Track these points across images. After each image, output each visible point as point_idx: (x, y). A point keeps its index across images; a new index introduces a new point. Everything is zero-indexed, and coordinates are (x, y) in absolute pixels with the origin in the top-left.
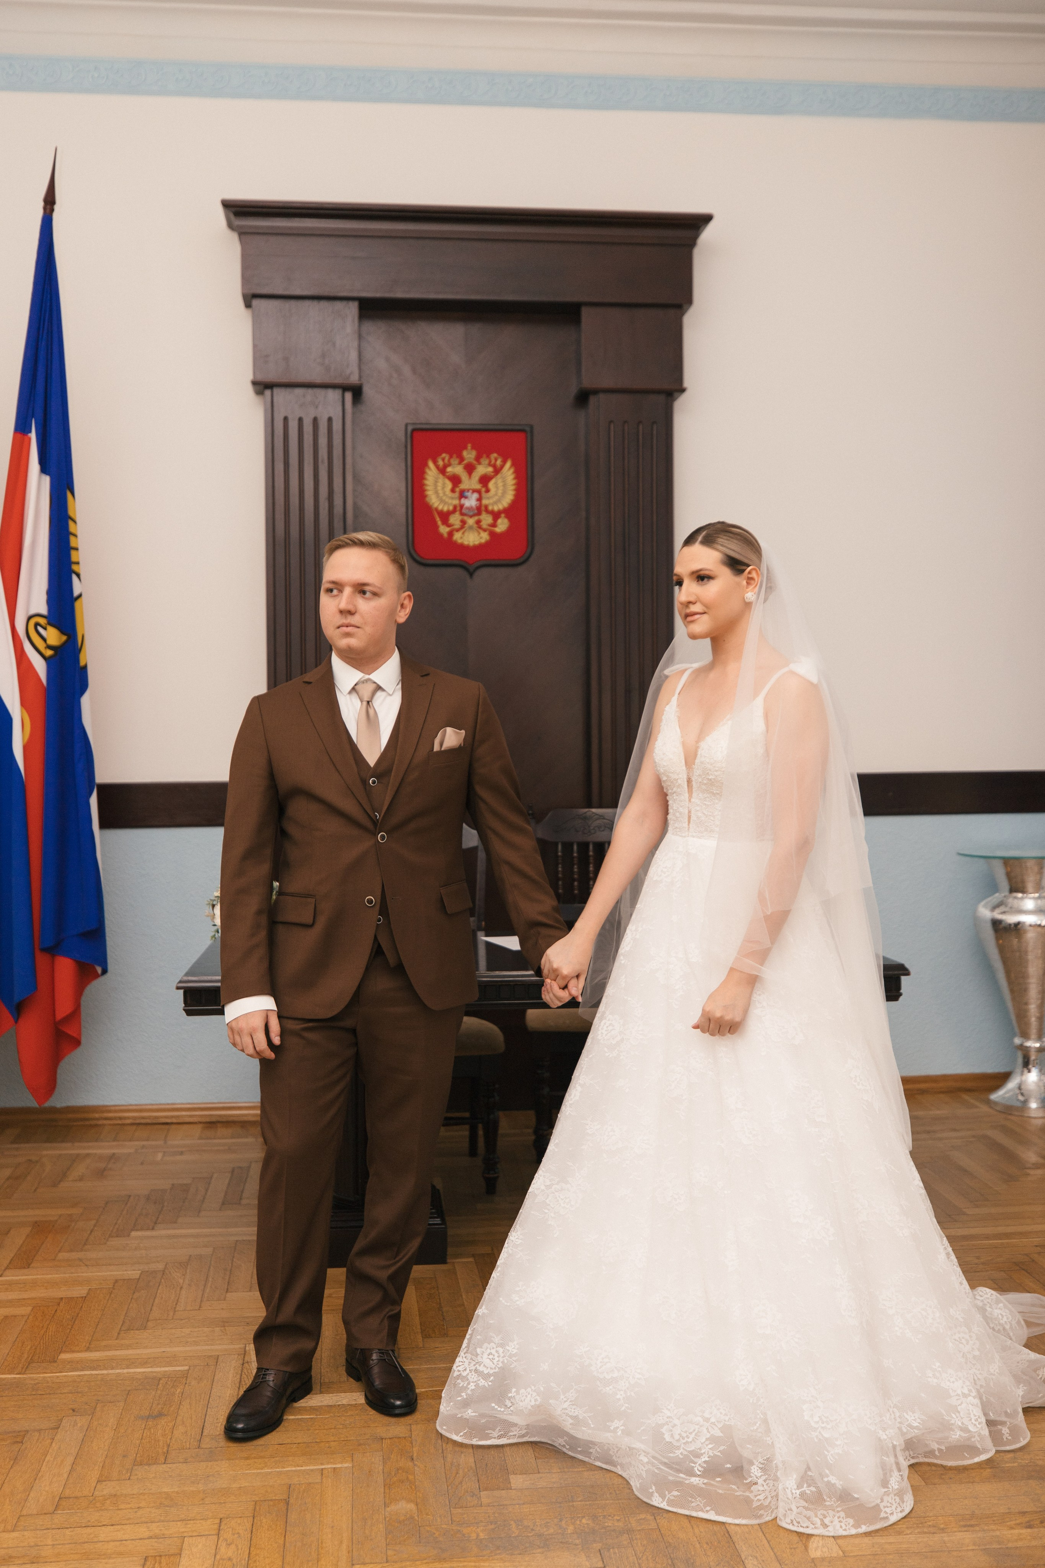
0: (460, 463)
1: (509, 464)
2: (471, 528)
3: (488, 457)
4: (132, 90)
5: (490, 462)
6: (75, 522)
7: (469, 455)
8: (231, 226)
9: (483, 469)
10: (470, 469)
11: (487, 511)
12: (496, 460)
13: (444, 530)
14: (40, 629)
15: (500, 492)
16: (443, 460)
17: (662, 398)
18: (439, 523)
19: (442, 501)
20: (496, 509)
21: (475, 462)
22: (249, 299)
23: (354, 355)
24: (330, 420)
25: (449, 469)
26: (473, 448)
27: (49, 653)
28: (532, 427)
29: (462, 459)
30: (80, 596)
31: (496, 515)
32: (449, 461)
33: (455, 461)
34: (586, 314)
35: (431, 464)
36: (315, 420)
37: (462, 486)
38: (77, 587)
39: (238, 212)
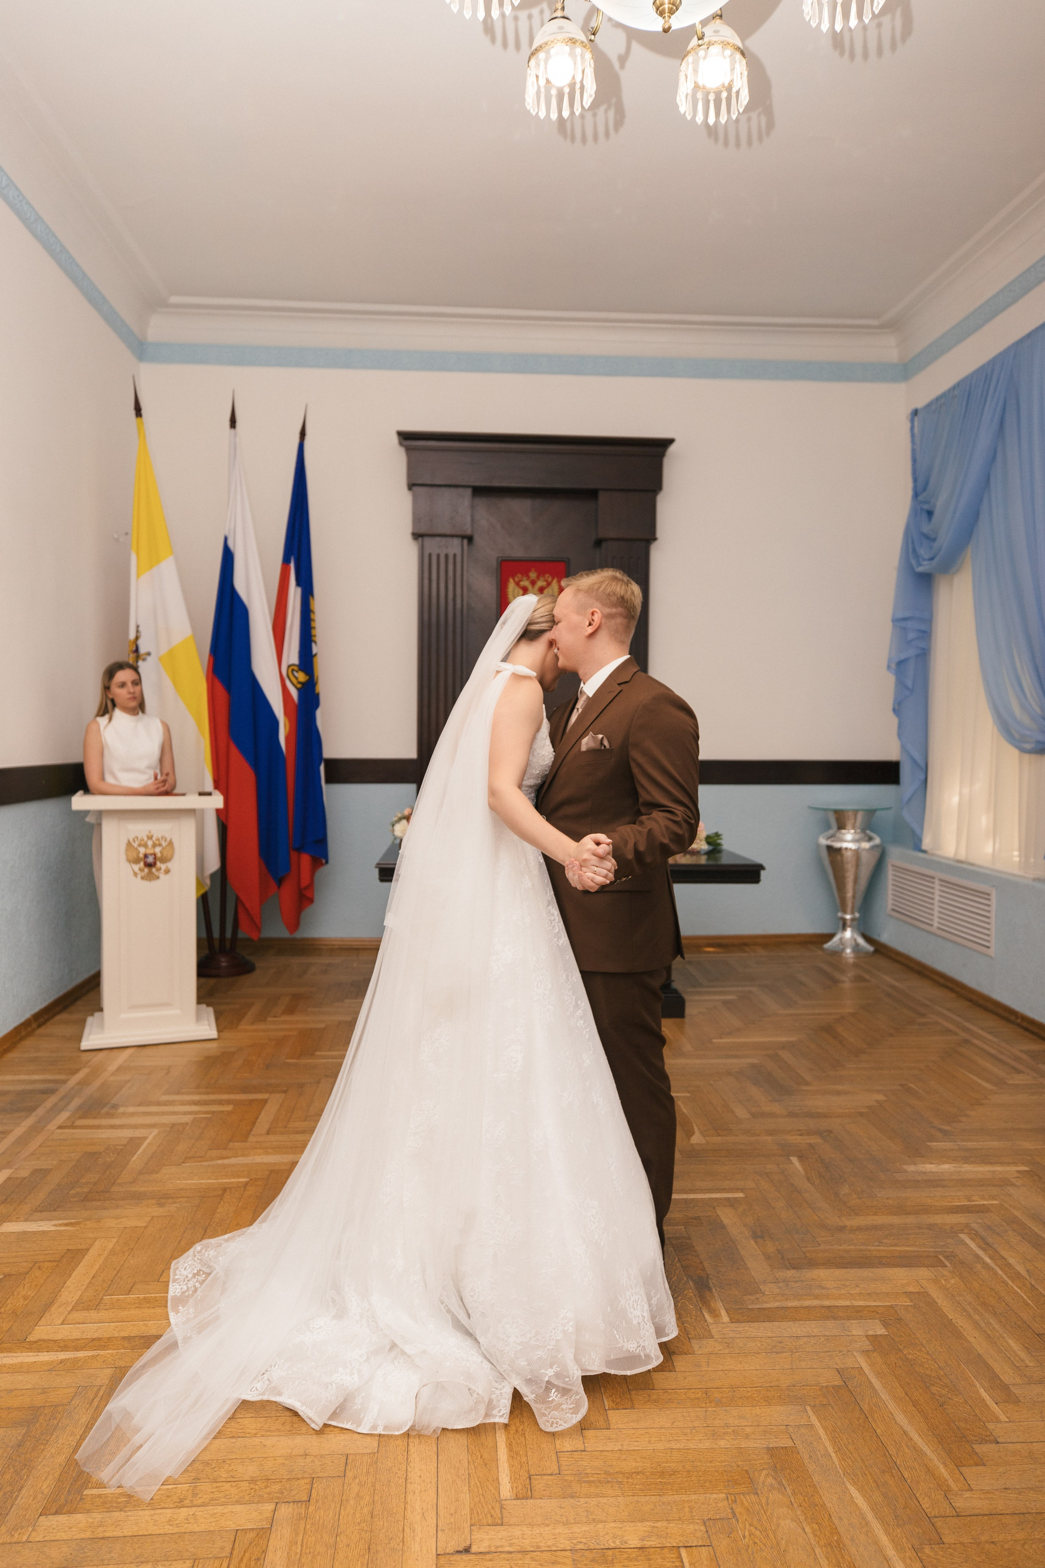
0: (527, 579)
1: (555, 580)
3: (544, 576)
4: (347, 366)
5: (545, 579)
6: (314, 613)
7: (533, 575)
8: (401, 444)
9: (541, 583)
10: (533, 583)
12: (548, 577)
14: (295, 673)
16: (518, 577)
17: (643, 542)
21: (536, 579)
22: (411, 486)
23: (469, 519)
24: (455, 556)
25: (522, 583)
26: (536, 571)
27: (299, 686)
28: (569, 559)
29: (528, 577)
30: (316, 655)
32: (522, 577)
33: (525, 578)
34: (602, 496)
35: (511, 580)
36: (447, 556)
38: (315, 649)
39: (405, 437)
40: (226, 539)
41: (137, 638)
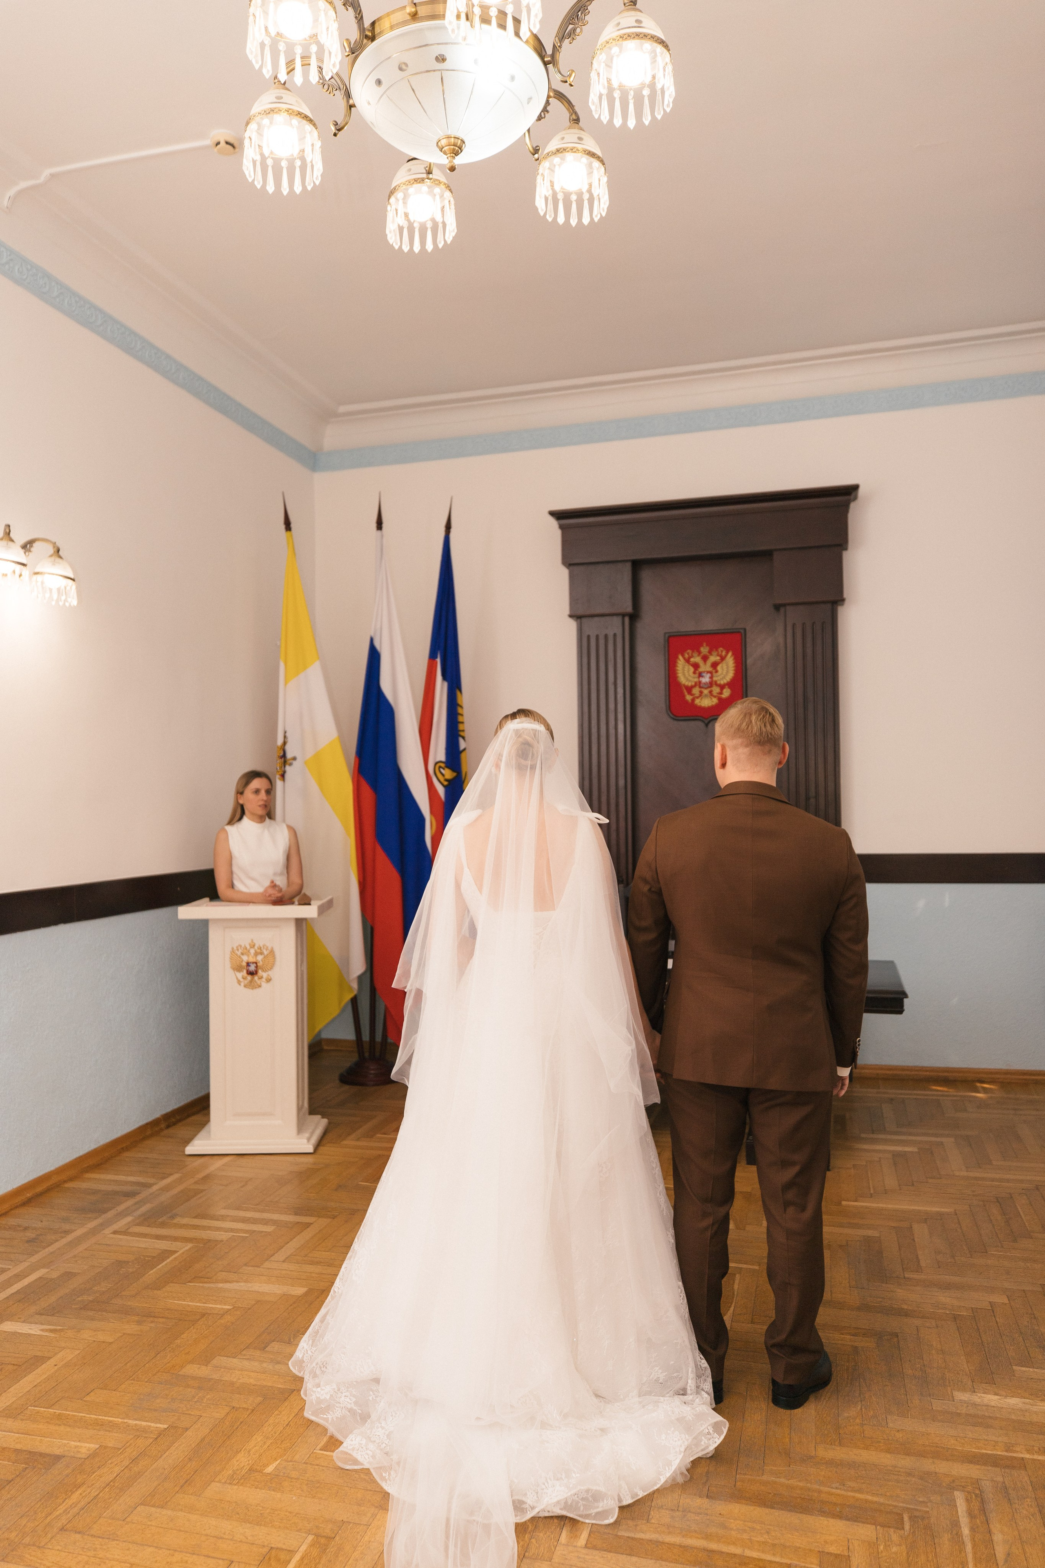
0: (698, 656)
1: (730, 654)
2: (706, 696)
3: (717, 650)
5: (718, 653)
6: (461, 707)
7: (704, 650)
8: (555, 524)
9: (713, 658)
10: (705, 658)
11: (717, 685)
12: (722, 652)
13: (689, 698)
14: (442, 770)
15: (725, 672)
16: (688, 654)
17: (829, 606)
18: (686, 693)
19: (687, 680)
20: (722, 682)
21: (708, 654)
22: (567, 565)
23: (629, 595)
24: (615, 635)
25: (692, 660)
26: (707, 645)
27: (446, 783)
28: (745, 630)
29: (700, 653)
30: (464, 750)
31: (722, 687)
32: (692, 654)
33: (695, 654)
34: (777, 557)
35: (680, 657)
36: (606, 636)
37: (700, 670)
38: (462, 744)
39: (559, 515)
40: (372, 640)
41: (285, 743)
